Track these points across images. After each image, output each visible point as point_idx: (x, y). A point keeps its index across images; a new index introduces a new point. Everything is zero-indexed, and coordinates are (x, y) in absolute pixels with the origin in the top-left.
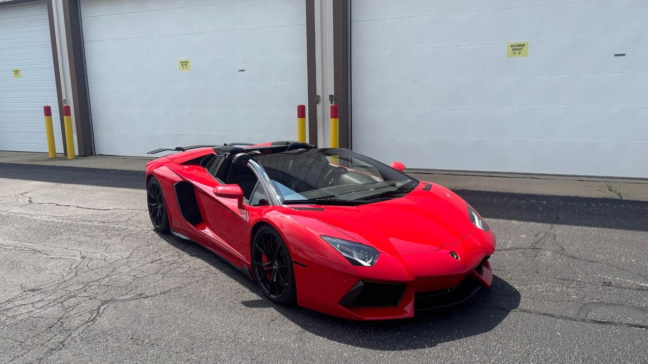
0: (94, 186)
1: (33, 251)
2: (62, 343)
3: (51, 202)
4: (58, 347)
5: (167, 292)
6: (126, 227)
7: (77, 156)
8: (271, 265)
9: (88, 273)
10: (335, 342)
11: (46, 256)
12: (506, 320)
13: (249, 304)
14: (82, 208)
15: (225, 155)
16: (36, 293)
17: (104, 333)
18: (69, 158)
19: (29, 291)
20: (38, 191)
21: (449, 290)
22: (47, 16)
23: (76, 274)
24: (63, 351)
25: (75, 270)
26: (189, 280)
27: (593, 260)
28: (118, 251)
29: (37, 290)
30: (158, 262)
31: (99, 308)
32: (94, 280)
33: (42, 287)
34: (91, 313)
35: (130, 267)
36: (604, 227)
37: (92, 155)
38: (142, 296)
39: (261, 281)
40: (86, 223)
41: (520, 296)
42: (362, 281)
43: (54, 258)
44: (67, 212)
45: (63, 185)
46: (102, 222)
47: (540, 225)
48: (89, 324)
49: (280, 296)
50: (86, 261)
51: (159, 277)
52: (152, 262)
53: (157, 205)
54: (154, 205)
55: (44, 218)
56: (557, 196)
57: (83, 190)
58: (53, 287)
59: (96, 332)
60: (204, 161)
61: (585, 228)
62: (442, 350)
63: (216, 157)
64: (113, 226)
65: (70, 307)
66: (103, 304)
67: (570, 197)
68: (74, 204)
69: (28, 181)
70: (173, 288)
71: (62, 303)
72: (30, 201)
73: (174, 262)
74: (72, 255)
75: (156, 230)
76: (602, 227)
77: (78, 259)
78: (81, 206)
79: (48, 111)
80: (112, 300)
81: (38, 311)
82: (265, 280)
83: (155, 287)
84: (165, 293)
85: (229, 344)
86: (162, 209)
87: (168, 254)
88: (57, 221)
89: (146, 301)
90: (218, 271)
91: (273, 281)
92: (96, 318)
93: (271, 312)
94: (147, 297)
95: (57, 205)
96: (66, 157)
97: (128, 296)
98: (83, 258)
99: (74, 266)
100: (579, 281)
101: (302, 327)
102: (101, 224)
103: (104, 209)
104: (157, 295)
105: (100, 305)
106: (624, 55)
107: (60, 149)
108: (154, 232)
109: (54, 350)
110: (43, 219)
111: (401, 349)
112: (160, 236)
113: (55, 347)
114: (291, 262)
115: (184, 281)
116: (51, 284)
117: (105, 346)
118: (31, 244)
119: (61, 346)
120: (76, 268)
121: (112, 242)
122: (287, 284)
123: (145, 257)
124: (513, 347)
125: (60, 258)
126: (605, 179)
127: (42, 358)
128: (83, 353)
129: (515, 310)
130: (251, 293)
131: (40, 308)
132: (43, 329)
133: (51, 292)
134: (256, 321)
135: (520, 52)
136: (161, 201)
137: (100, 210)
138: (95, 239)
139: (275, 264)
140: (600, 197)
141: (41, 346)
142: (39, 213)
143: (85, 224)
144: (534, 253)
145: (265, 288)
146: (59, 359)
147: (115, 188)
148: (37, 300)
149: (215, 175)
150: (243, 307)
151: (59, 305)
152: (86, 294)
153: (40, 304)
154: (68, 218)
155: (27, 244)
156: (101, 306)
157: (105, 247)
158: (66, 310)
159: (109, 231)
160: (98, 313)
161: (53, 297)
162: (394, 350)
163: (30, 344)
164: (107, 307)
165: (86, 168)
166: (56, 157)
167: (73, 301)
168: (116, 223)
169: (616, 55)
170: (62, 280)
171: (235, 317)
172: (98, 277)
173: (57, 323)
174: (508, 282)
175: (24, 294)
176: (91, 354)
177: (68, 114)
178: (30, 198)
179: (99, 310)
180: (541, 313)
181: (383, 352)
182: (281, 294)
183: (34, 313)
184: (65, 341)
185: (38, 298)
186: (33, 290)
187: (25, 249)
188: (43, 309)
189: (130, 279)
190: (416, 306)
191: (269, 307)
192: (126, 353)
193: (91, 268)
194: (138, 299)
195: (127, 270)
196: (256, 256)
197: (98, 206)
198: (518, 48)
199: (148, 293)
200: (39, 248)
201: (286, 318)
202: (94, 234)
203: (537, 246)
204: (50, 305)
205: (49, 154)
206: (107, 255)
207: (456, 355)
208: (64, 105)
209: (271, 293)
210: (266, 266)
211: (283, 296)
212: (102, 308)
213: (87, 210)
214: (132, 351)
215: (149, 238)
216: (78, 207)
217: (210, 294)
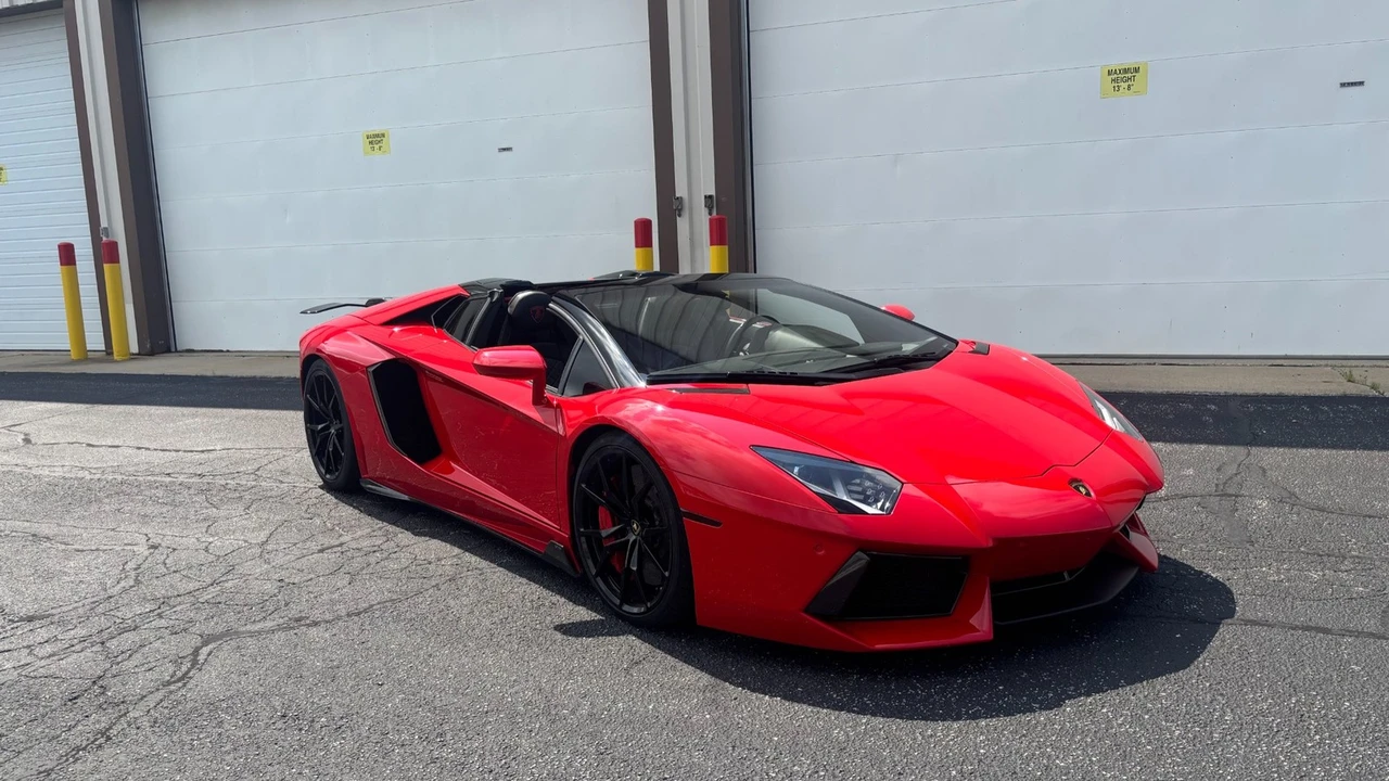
0: (176, 408)
1: (31, 538)
2: (104, 733)
3: (75, 440)
4: (93, 742)
5: (365, 611)
6: (254, 483)
7: (133, 354)
8: (622, 533)
9: (167, 578)
10: (805, 706)
11: (63, 547)
12: (1215, 642)
13: (571, 630)
14: (149, 449)
15: (492, 294)
16: (37, 624)
17: (213, 706)
18: (116, 357)
19: (21, 619)
20: (46, 421)
21: (1066, 575)
22: (64, 44)
23: (137, 582)
24: (108, 751)
25: (133, 574)
26: (413, 585)
27: (1371, 512)
28: (238, 531)
29: (42, 618)
30: (335, 549)
31: (196, 652)
32: (182, 592)
33: (54, 611)
34: (178, 661)
35: (269, 563)
36: (1366, 447)
37: (168, 351)
38: (302, 623)
39: (597, 575)
40: (159, 479)
41: (1229, 592)
42: (864, 551)
43: (83, 551)
44: (111, 459)
45: (105, 407)
46: (196, 475)
47: (1221, 449)
48: (172, 687)
49: (649, 605)
50: (159, 556)
51: (341, 581)
52: (321, 551)
53: (327, 428)
54: (320, 427)
55: (59, 472)
56: (1235, 395)
57: (150, 416)
58: (81, 611)
59: (190, 705)
60: (439, 312)
61: (1326, 452)
62: (1078, 715)
63: (468, 303)
64: (223, 482)
65: (123, 653)
66: (205, 644)
67: (1265, 395)
68: (128, 443)
69: (22, 403)
70: (379, 603)
71: (103, 643)
72: (27, 441)
73: (376, 548)
74: (126, 542)
75: (328, 487)
76: (1364, 449)
77: (142, 550)
78: (147, 446)
79: (67, 254)
80: (229, 634)
81: (43, 663)
82: (605, 571)
83: (333, 602)
84: (359, 614)
85: (533, 720)
86: (340, 435)
87: (359, 533)
88: (88, 477)
89: (313, 631)
90: (484, 564)
91: (629, 569)
92: (191, 674)
93: (629, 645)
94: (315, 624)
95: (89, 445)
96: (109, 357)
97: (269, 624)
98: (155, 547)
99: (131, 565)
100: (1357, 557)
101: (713, 674)
102: (195, 480)
103: (200, 449)
104: (339, 618)
105: (199, 644)
106: (1361, 83)
107: (95, 341)
108: (322, 492)
109: (84, 749)
110: (56, 474)
111: (975, 717)
112: (336, 498)
113: (84, 743)
114: (679, 515)
115: (404, 588)
116: (76, 605)
117: (215, 736)
118: (27, 524)
119: (102, 740)
120: (135, 569)
121: (222, 513)
122: (667, 574)
123: (304, 541)
124: (1256, 702)
125: (97, 550)
126: (1330, 362)
127: (52, 770)
128: (158, 755)
129: (1229, 621)
130: (570, 606)
131: (49, 657)
132: (55, 704)
133: (74, 621)
134: (595, 667)
135: (1129, 87)
136: (337, 415)
137: (192, 451)
138: (181, 510)
139: (632, 529)
140: (1334, 394)
141: (49, 741)
142: (48, 462)
143: (155, 482)
144: (1227, 504)
145: (609, 593)
146: (96, 770)
147: (225, 410)
148: (39, 639)
149: (467, 341)
150: (559, 636)
151: (94, 649)
152: (163, 623)
153: (48, 649)
154: (116, 469)
155: (18, 523)
156: (201, 647)
157: (207, 525)
158: (113, 659)
159: (214, 493)
160: (194, 662)
161: (81, 632)
162: (958, 718)
163: (23, 738)
164: (219, 648)
165: (156, 376)
166: (86, 356)
167: (130, 638)
168: (231, 477)
169: (1343, 85)
170: (103, 595)
171: (540, 659)
172: (191, 586)
173: (90, 689)
174: (1189, 563)
175: (8, 628)
176: (179, 756)
177: (113, 258)
178: (26, 435)
179: (198, 655)
180: (1297, 626)
181: (931, 724)
182: (650, 600)
183: (33, 668)
184: (110, 728)
185: (43, 634)
186: (30, 619)
187: (14, 534)
188: (56, 658)
189: (270, 587)
190: (997, 614)
191: (623, 634)
192: (272, 750)
193: (173, 569)
194: (293, 628)
195: (260, 568)
196: (583, 515)
197: (187, 445)
198: (1124, 76)
199: (316, 615)
200: (47, 532)
201: (669, 657)
202: (178, 498)
203: (1231, 491)
204: (73, 649)
205: (72, 353)
206: (211, 539)
207: (1120, 726)
208: (104, 239)
209: (625, 600)
210: (610, 537)
211: (658, 603)
212: (205, 651)
213: (161, 454)
214: (286, 744)
215: (310, 502)
216: (139, 448)
217: (472, 612)
